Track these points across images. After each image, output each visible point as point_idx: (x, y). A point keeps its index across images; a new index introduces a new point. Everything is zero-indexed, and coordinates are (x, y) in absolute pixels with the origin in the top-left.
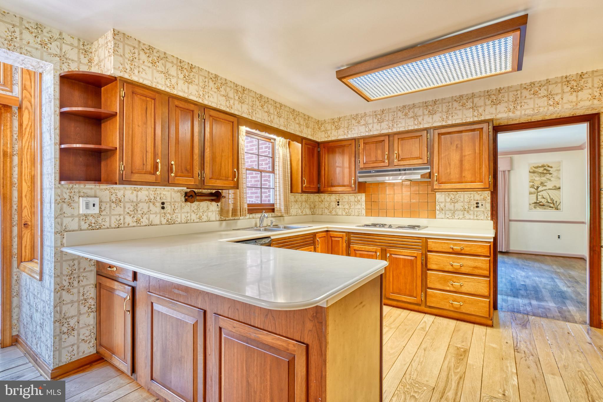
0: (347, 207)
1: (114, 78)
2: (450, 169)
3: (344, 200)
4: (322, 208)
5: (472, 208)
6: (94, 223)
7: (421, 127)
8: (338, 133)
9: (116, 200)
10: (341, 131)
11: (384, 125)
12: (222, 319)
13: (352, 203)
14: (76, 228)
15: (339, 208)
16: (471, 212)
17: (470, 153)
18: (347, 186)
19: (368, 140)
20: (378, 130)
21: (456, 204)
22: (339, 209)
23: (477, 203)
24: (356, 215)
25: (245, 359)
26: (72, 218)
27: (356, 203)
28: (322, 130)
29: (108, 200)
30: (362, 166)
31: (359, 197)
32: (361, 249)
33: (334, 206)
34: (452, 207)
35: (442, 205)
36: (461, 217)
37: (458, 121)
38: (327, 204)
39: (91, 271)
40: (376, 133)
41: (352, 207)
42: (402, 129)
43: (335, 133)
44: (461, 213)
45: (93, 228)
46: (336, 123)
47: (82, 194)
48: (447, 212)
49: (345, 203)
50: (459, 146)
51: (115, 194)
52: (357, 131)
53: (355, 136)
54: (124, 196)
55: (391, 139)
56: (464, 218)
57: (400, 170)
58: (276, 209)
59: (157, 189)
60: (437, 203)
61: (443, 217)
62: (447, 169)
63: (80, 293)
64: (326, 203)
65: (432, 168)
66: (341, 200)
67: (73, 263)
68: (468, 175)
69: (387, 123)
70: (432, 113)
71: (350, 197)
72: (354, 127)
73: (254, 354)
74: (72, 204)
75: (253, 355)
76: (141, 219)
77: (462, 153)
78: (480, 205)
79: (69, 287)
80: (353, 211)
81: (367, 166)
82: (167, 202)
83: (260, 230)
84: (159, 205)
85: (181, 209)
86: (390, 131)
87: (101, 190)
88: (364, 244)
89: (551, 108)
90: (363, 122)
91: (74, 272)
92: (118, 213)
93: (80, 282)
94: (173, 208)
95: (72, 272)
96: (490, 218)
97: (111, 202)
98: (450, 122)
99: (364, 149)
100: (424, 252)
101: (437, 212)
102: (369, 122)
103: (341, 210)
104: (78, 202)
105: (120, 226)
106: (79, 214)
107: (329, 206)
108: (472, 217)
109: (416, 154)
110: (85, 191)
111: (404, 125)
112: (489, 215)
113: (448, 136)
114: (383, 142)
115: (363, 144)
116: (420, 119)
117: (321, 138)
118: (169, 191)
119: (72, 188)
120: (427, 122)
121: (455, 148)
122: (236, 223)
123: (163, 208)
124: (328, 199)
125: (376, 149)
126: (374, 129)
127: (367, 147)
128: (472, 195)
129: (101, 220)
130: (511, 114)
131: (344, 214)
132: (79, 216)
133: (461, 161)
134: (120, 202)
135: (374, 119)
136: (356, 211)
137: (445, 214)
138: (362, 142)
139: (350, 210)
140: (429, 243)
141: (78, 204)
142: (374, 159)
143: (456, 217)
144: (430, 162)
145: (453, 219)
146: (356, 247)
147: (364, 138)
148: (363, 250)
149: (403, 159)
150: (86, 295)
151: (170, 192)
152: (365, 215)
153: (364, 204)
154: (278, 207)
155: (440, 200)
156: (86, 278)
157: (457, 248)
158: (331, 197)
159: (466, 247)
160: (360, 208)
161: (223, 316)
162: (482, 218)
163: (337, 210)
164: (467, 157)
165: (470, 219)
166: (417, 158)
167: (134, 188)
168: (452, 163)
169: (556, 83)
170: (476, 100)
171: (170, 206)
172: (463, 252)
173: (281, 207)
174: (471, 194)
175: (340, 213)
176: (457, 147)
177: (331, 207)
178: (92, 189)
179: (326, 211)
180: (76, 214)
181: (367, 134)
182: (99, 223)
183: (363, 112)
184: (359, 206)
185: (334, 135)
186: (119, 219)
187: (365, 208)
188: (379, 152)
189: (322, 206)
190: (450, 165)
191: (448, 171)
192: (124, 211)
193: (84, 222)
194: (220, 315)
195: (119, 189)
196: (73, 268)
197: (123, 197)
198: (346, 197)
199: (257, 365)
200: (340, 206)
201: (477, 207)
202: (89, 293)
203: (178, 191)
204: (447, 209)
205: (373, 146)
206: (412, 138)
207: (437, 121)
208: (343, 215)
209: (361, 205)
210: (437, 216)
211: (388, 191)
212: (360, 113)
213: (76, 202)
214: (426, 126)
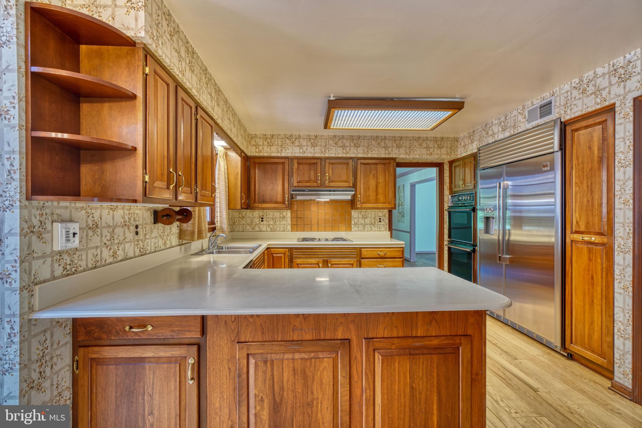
0: (272, 223)
1: (132, 42)
2: (369, 192)
3: (268, 216)
4: (244, 225)
5: (376, 223)
6: (70, 265)
7: (348, 156)
8: (270, 149)
9: (93, 225)
10: (274, 149)
11: (317, 149)
12: (377, 341)
13: (277, 219)
14: (48, 275)
15: (264, 224)
16: (376, 226)
17: (382, 181)
18: (281, 203)
19: (302, 161)
20: (311, 153)
21: (366, 219)
22: (262, 226)
23: (380, 219)
24: (281, 230)
25: (408, 369)
26: (44, 260)
27: (281, 219)
28: (253, 144)
29: (85, 226)
30: (295, 184)
31: (285, 214)
32: (304, 263)
33: (258, 222)
34: (363, 222)
35: (356, 220)
36: (369, 229)
37: (375, 156)
38: (249, 221)
39: (66, 343)
40: (309, 155)
41: (277, 223)
42: (333, 155)
43: (268, 150)
44: (369, 226)
45: (68, 272)
46: (269, 139)
47: (55, 217)
48: (360, 226)
49: (270, 219)
50: (375, 175)
51: (91, 216)
52: (291, 151)
53: (289, 155)
54: (101, 219)
55: (323, 163)
56: (371, 230)
57: (330, 191)
58: (217, 228)
59: (132, 207)
60: (352, 218)
61: (357, 230)
62: (367, 192)
63: (53, 385)
64: (248, 219)
65: (356, 191)
66: (265, 216)
67: (44, 337)
68: (381, 198)
69: (320, 148)
70: (357, 146)
71: (275, 214)
72: (288, 147)
73: (419, 360)
74: (43, 236)
75: (418, 362)
76: (118, 251)
77: (377, 180)
78: (382, 220)
79: (40, 380)
80: (279, 227)
81: (300, 184)
82: (140, 224)
83: (213, 253)
84: (133, 228)
85: (151, 234)
86: (323, 155)
87: (77, 209)
88: (307, 258)
89: (428, 156)
90: (297, 143)
91: (46, 351)
92: (95, 245)
93: (54, 365)
94: (145, 232)
95: (44, 352)
96: (388, 230)
97: (88, 228)
98: (369, 156)
99: (298, 168)
100: (358, 259)
101: (353, 226)
102: (303, 144)
103: (265, 226)
104: (52, 232)
105: (98, 264)
106: (53, 251)
107: (252, 222)
108: (376, 230)
109: (344, 178)
110: (59, 211)
111: (334, 152)
112: (388, 227)
113: (368, 166)
114: (316, 164)
115: (296, 164)
116: (348, 149)
117: (251, 152)
118: (141, 209)
119: (43, 207)
120: (353, 153)
121: (372, 176)
122: (190, 246)
123: (137, 233)
124: (251, 215)
125: (310, 170)
126: (308, 152)
127: (301, 167)
128: (377, 213)
129: (77, 258)
130: (408, 156)
131: (269, 229)
132: (53, 253)
133: (377, 187)
134: (97, 227)
135: (308, 142)
136: (281, 226)
137: (358, 227)
138: (295, 162)
139: (275, 226)
140: (362, 252)
141: (50, 234)
142: (307, 179)
143: (366, 230)
144: (355, 186)
145: (364, 231)
146: (299, 261)
147: (298, 158)
148: (306, 263)
149: (332, 181)
150: (61, 386)
151: (142, 211)
152: (290, 230)
153: (289, 220)
154: (219, 225)
155: (355, 217)
156: (61, 357)
157: (382, 254)
158: (254, 213)
159: (388, 252)
160: (285, 223)
161: (376, 338)
162: (383, 230)
163: (261, 226)
164: (380, 184)
165: (375, 231)
166: (345, 182)
167: (111, 205)
168: (371, 188)
169: (431, 140)
170: (387, 142)
171: (142, 230)
172: (386, 256)
173: (223, 226)
174: (376, 211)
175: (264, 229)
176: (374, 175)
177: (254, 223)
178: (66, 208)
179: (248, 227)
180: (48, 251)
181: (301, 155)
182: (75, 264)
183: (298, 134)
184: (284, 222)
185: (267, 151)
186: (96, 254)
187: (290, 224)
188: (312, 173)
189: (243, 222)
190: (369, 189)
191: (368, 194)
192: (101, 241)
193: (58, 264)
194: (373, 338)
195: (96, 208)
196: (44, 345)
197: (99, 219)
198: (271, 213)
199: (423, 369)
200: (264, 222)
201: (380, 221)
202: (64, 381)
203: (149, 209)
204: (359, 223)
205: (306, 167)
206: (340, 163)
207: (360, 153)
208: (267, 231)
209: (287, 221)
210: (352, 230)
211: (314, 208)
212: (295, 134)
213: (48, 232)
214: (352, 156)
